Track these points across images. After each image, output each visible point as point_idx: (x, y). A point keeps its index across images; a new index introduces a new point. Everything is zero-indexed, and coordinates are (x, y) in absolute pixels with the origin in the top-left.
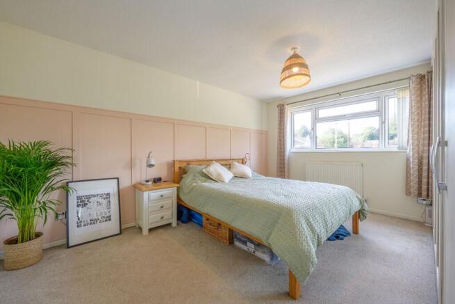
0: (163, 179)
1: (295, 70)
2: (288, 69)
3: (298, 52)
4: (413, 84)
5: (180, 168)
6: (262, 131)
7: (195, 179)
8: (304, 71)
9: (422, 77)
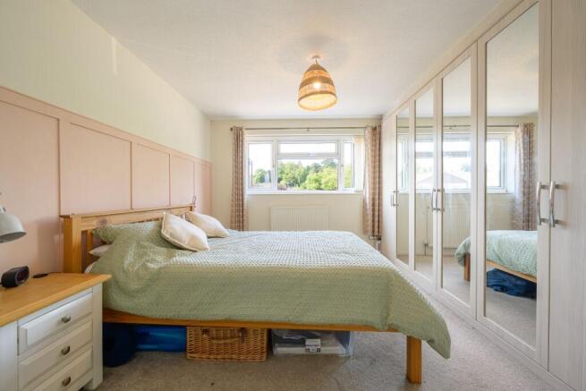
0: (32, 273)
1: (317, 86)
2: (307, 84)
3: (321, 62)
4: (368, 133)
5: (84, 233)
6: (206, 162)
7: (146, 254)
8: (328, 87)
9: (375, 129)
